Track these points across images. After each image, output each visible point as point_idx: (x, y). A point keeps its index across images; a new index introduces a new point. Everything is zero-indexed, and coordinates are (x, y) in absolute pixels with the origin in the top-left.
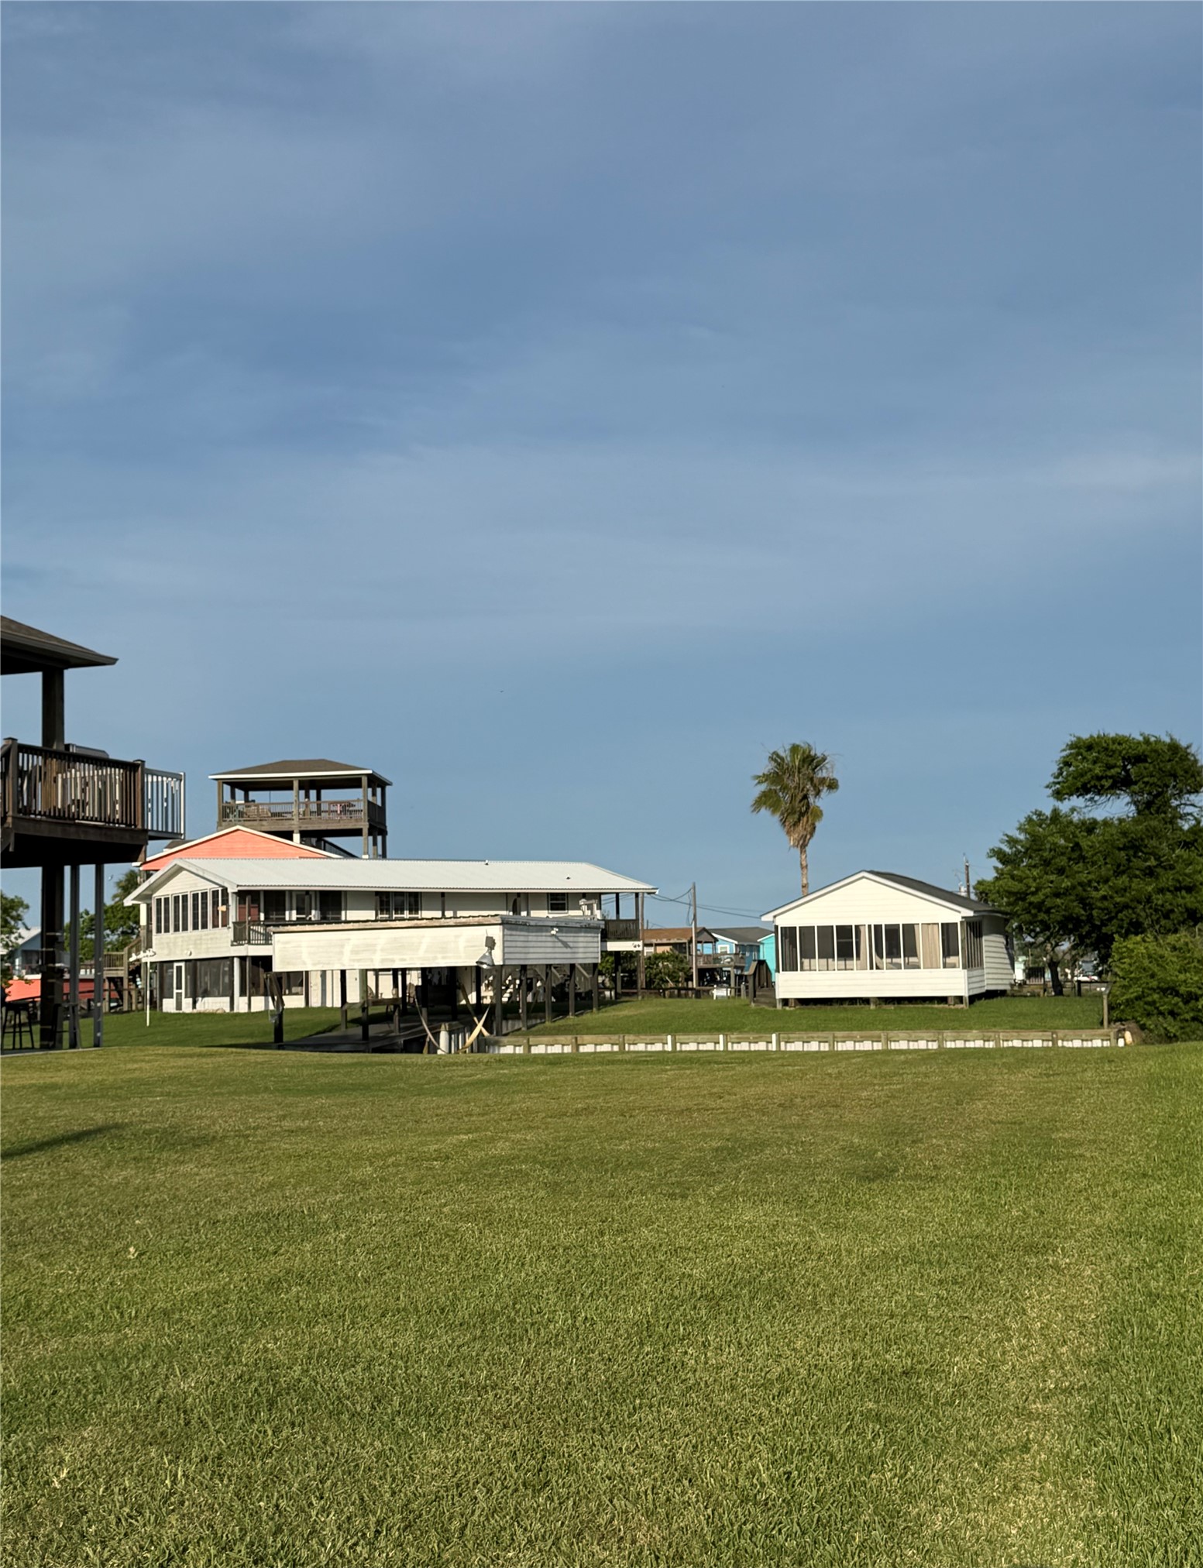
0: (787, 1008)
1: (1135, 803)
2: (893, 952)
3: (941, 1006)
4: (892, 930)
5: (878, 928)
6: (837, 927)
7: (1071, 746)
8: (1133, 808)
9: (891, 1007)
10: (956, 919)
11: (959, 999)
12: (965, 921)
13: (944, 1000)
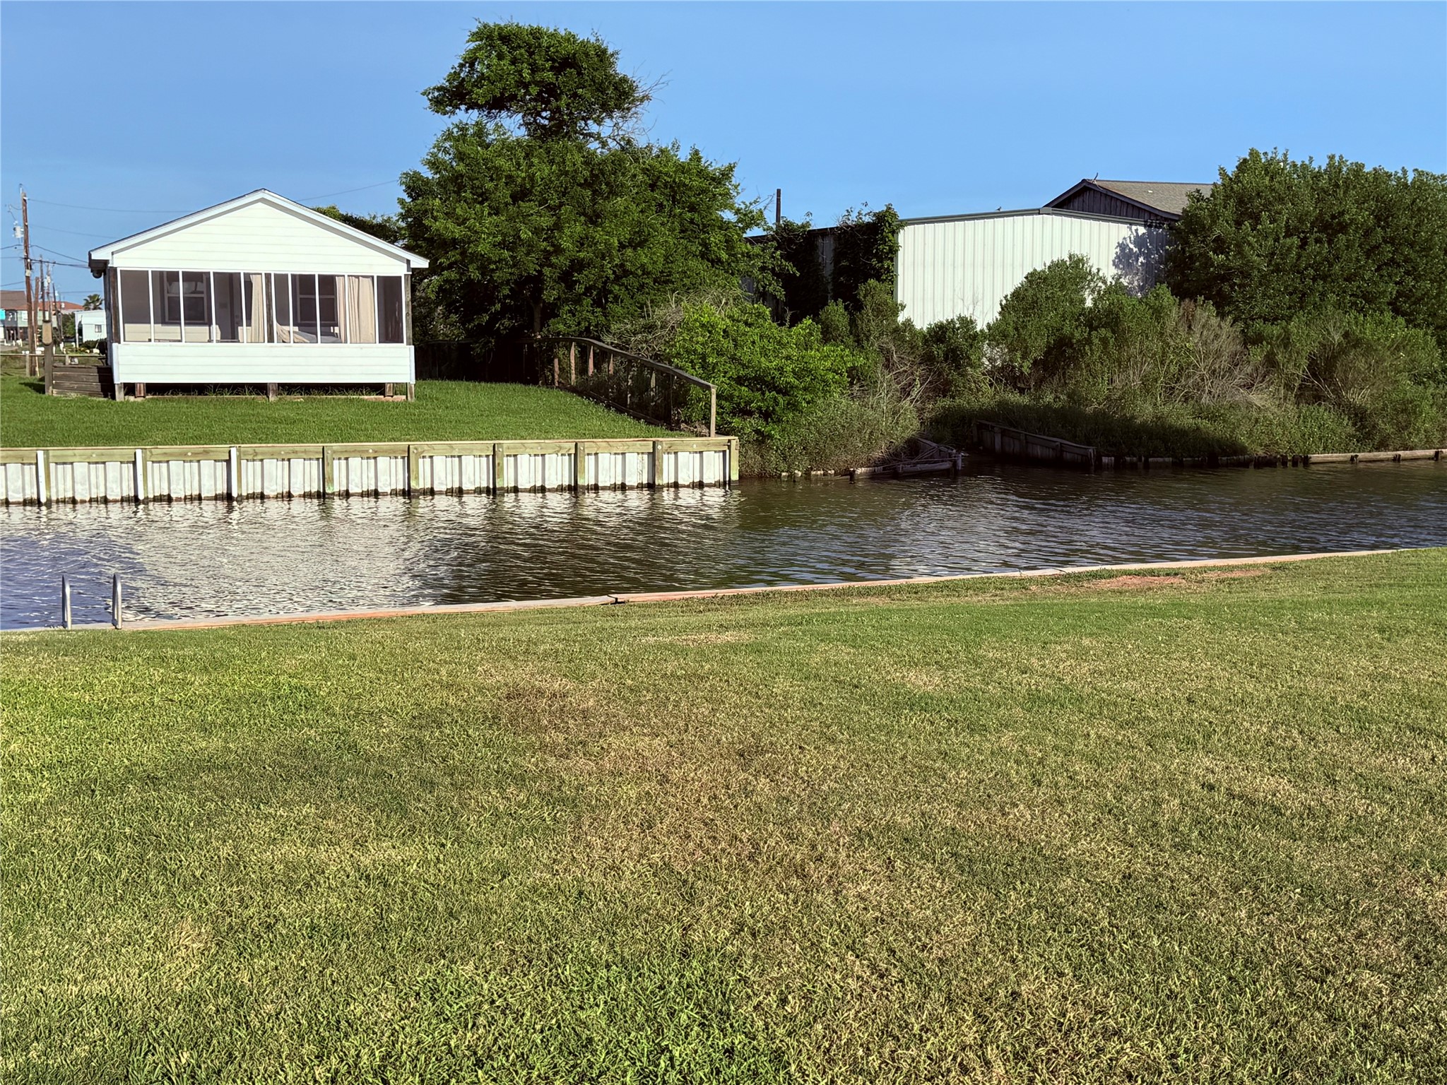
0: (132, 399)
1: (526, 124)
2: (305, 322)
3: (373, 397)
4: (304, 283)
5: (281, 279)
6: (214, 273)
7: (477, 36)
8: (523, 128)
9: (299, 398)
10: (400, 270)
11: (400, 388)
12: (417, 275)
13: (378, 388)
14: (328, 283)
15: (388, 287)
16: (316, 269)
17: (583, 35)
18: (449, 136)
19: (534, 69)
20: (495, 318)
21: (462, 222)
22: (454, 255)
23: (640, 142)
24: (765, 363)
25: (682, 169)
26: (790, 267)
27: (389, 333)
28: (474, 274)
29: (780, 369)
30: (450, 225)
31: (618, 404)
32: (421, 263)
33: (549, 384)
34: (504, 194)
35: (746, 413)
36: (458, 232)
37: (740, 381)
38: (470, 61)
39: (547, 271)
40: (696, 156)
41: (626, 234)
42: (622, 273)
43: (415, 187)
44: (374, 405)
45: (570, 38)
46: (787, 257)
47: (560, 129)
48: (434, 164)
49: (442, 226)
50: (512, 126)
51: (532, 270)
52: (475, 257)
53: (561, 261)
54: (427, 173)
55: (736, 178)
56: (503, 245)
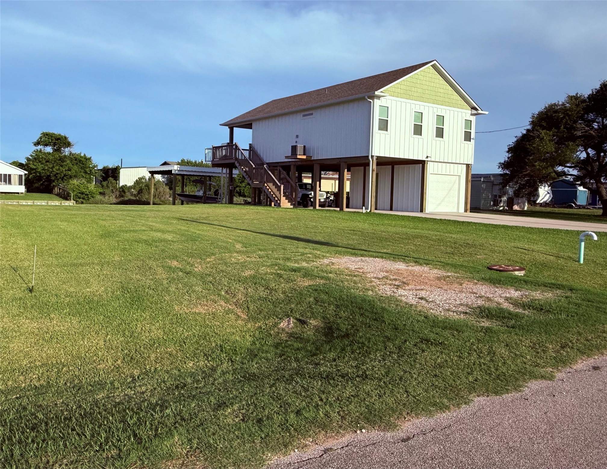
1: (53, 149)
2: (5, 181)
4: (5, 175)
7: (42, 134)
9: (4, 194)
10: (23, 174)
11: (22, 193)
12: (25, 174)
13: (18, 193)
14: (10, 175)
15: (20, 176)
16: (8, 173)
17: (63, 134)
18: (35, 151)
19: (52, 140)
20: (44, 182)
21: (35, 166)
22: (34, 171)
23: (73, 152)
24: (84, 190)
25: (81, 157)
26: (103, 175)
27: (20, 184)
28: (38, 175)
29: (86, 191)
30: (33, 166)
31: (61, 197)
32: (27, 172)
33: (53, 194)
34: (44, 162)
35: (80, 198)
36: (34, 167)
37: (80, 193)
38: (41, 138)
39: (51, 174)
40: (85, 155)
41: (67, 168)
42: (65, 175)
43: (28, 159)
44: (18, 196)
45: (60, 135)
46: (103, 173)
47: (58, 150)
48: (31, 156)
49: (32, 166)
50: (49, 149)
51: (49, 174)
52: (38, 172)
53: (54, 173)
54: (30, 157)
55: (92, 158)
56: (43, 170)
